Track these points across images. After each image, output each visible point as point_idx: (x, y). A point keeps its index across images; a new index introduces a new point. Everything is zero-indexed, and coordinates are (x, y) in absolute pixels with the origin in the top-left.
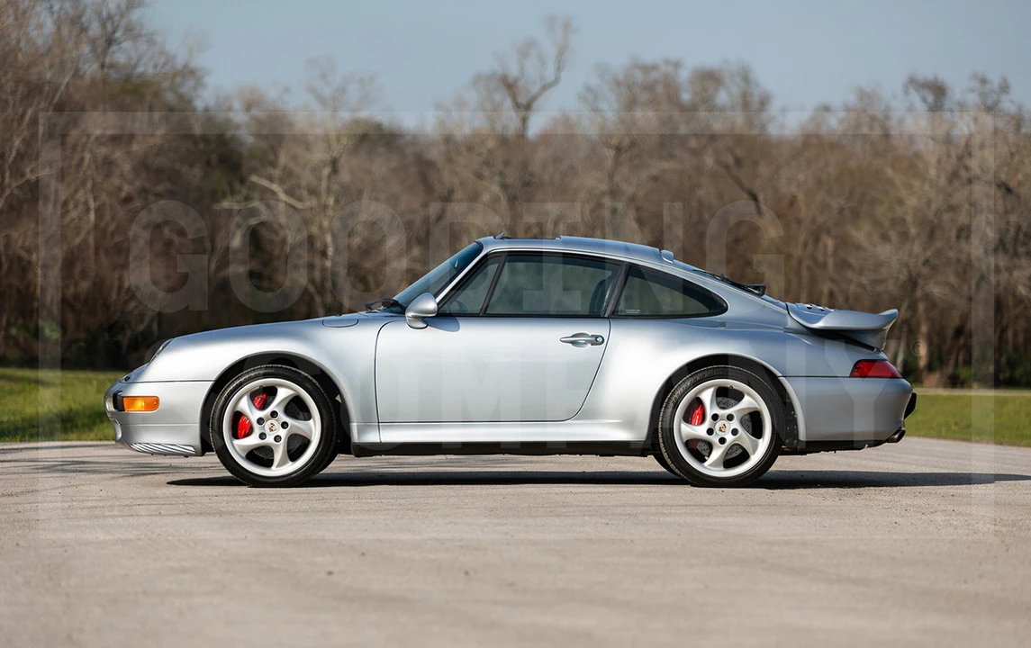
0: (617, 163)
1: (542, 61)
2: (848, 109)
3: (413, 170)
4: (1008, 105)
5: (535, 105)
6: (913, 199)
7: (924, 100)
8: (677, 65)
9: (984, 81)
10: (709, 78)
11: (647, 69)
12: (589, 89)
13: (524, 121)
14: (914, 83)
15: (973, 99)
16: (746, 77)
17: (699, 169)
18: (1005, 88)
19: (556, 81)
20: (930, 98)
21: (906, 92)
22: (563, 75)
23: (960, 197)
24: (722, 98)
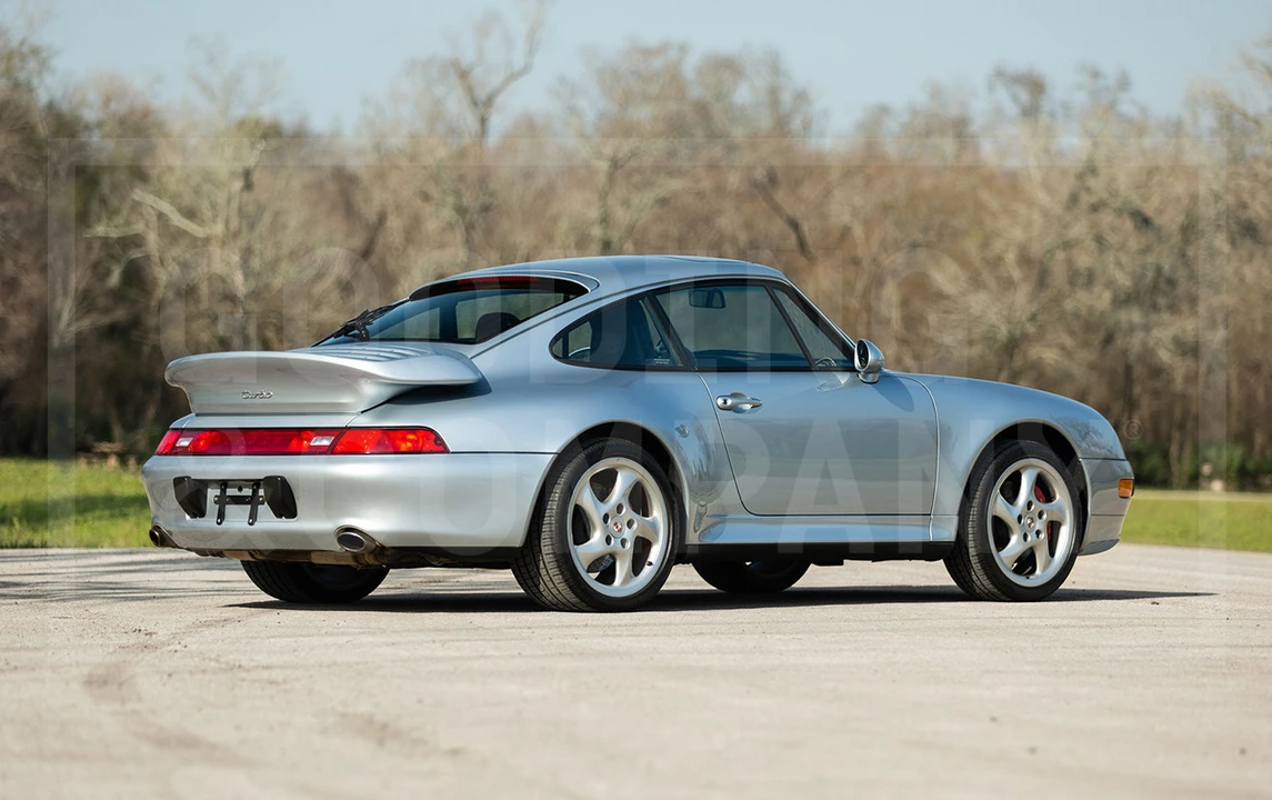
0: (611, 178)
1: (509, 42)
2: (914, 112)
3: (331, 188)
4: (1127, 107)
5: (499, 100)
6: (1016, 232)
7: (1015, 99)
8: (683, 49)
9: (1096, 75)
10: (726, 67)
11: (648, 53)
12: (562, 80)
13: (483, 121)
14: (1001, 75)
15: (1080, 99)
16: (775, 66)
17: (720, 190)
18: (1124, 84)
19: (526, 70)
20: (1024, 96)
21: (991, 88)
22: (536, 59)
23: (1079, 229)
24: (743, 95)
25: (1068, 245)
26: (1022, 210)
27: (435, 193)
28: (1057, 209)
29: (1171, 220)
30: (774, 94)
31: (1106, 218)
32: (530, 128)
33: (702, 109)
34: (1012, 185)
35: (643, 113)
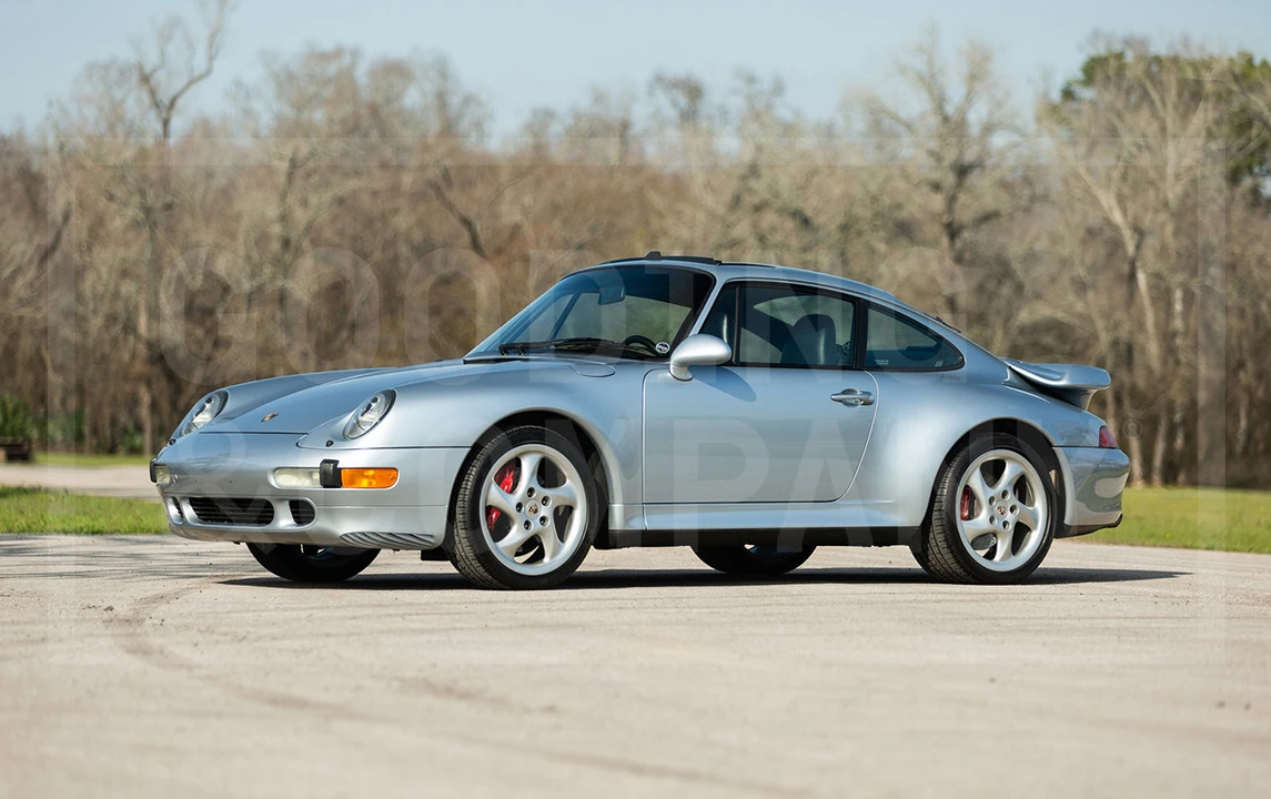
0: (290, 176)
1: (191, 46)
2: (578, 117)
3: (18, 187)
4: (783, 112)
5: (180, 103)
6: (681, 231)
7: (675, 104)
8: (356, 54)
9: (751, 80)
10: (395, 71)
11: (325, 57)
12: (239, 84)
13: (166, 123)
14: (661, 82)
15: (736, 104)
16: (443, 71)
17: (395, 190)
18: (778, 88)
19: (208, 72)
20: (683, 101)
21: (651, 93)
22: (216, 64)
23: (742, 229)
24: (412, 98)
25: (733, 244)
26: (688, 210)
27: (119, 192)
28: (721, 210)
29: (829, 220)
30: (441, 99)
31: (769, 218)
32: (205, 129)
33: (374, 110)
34: (678, 187)
35: (319, 116)
